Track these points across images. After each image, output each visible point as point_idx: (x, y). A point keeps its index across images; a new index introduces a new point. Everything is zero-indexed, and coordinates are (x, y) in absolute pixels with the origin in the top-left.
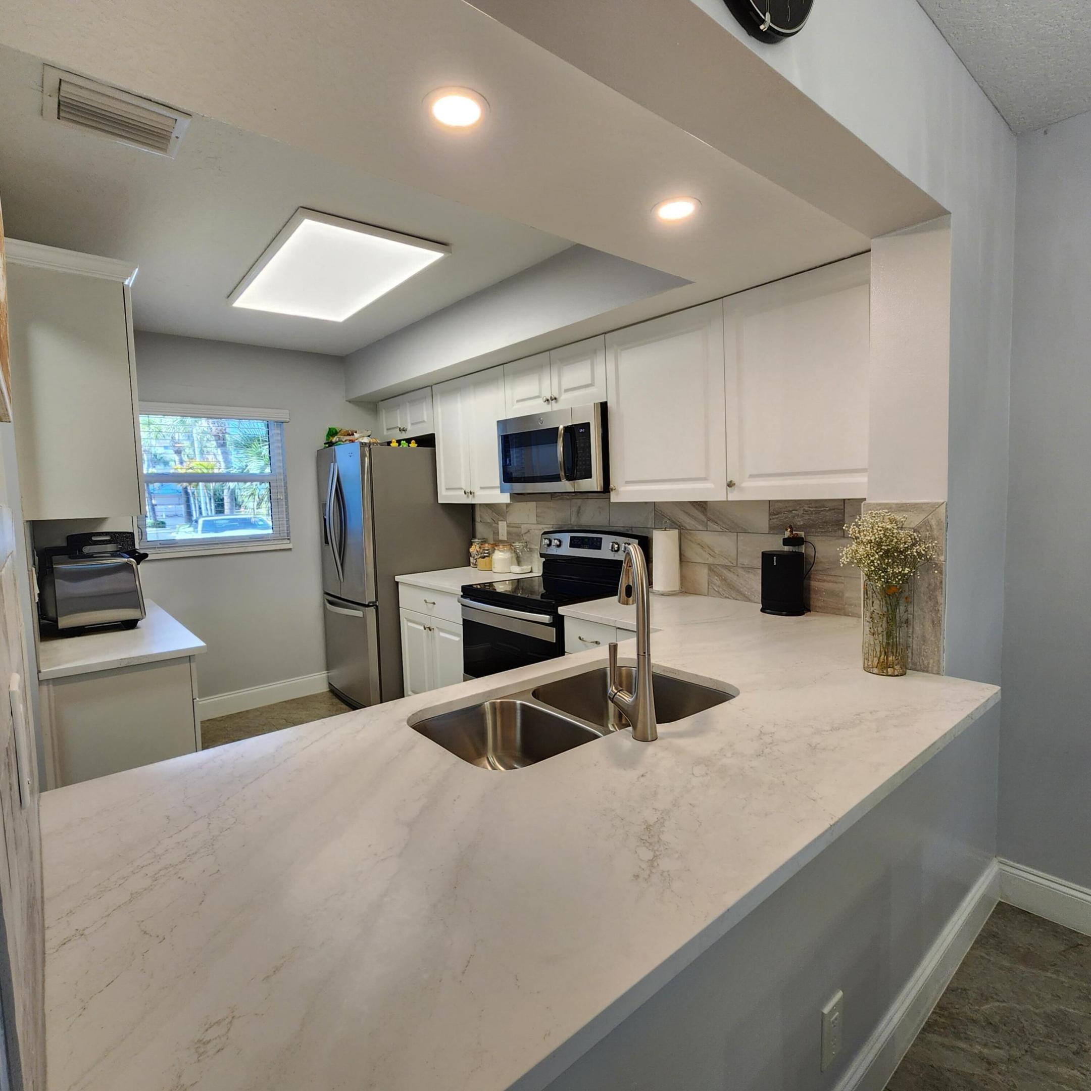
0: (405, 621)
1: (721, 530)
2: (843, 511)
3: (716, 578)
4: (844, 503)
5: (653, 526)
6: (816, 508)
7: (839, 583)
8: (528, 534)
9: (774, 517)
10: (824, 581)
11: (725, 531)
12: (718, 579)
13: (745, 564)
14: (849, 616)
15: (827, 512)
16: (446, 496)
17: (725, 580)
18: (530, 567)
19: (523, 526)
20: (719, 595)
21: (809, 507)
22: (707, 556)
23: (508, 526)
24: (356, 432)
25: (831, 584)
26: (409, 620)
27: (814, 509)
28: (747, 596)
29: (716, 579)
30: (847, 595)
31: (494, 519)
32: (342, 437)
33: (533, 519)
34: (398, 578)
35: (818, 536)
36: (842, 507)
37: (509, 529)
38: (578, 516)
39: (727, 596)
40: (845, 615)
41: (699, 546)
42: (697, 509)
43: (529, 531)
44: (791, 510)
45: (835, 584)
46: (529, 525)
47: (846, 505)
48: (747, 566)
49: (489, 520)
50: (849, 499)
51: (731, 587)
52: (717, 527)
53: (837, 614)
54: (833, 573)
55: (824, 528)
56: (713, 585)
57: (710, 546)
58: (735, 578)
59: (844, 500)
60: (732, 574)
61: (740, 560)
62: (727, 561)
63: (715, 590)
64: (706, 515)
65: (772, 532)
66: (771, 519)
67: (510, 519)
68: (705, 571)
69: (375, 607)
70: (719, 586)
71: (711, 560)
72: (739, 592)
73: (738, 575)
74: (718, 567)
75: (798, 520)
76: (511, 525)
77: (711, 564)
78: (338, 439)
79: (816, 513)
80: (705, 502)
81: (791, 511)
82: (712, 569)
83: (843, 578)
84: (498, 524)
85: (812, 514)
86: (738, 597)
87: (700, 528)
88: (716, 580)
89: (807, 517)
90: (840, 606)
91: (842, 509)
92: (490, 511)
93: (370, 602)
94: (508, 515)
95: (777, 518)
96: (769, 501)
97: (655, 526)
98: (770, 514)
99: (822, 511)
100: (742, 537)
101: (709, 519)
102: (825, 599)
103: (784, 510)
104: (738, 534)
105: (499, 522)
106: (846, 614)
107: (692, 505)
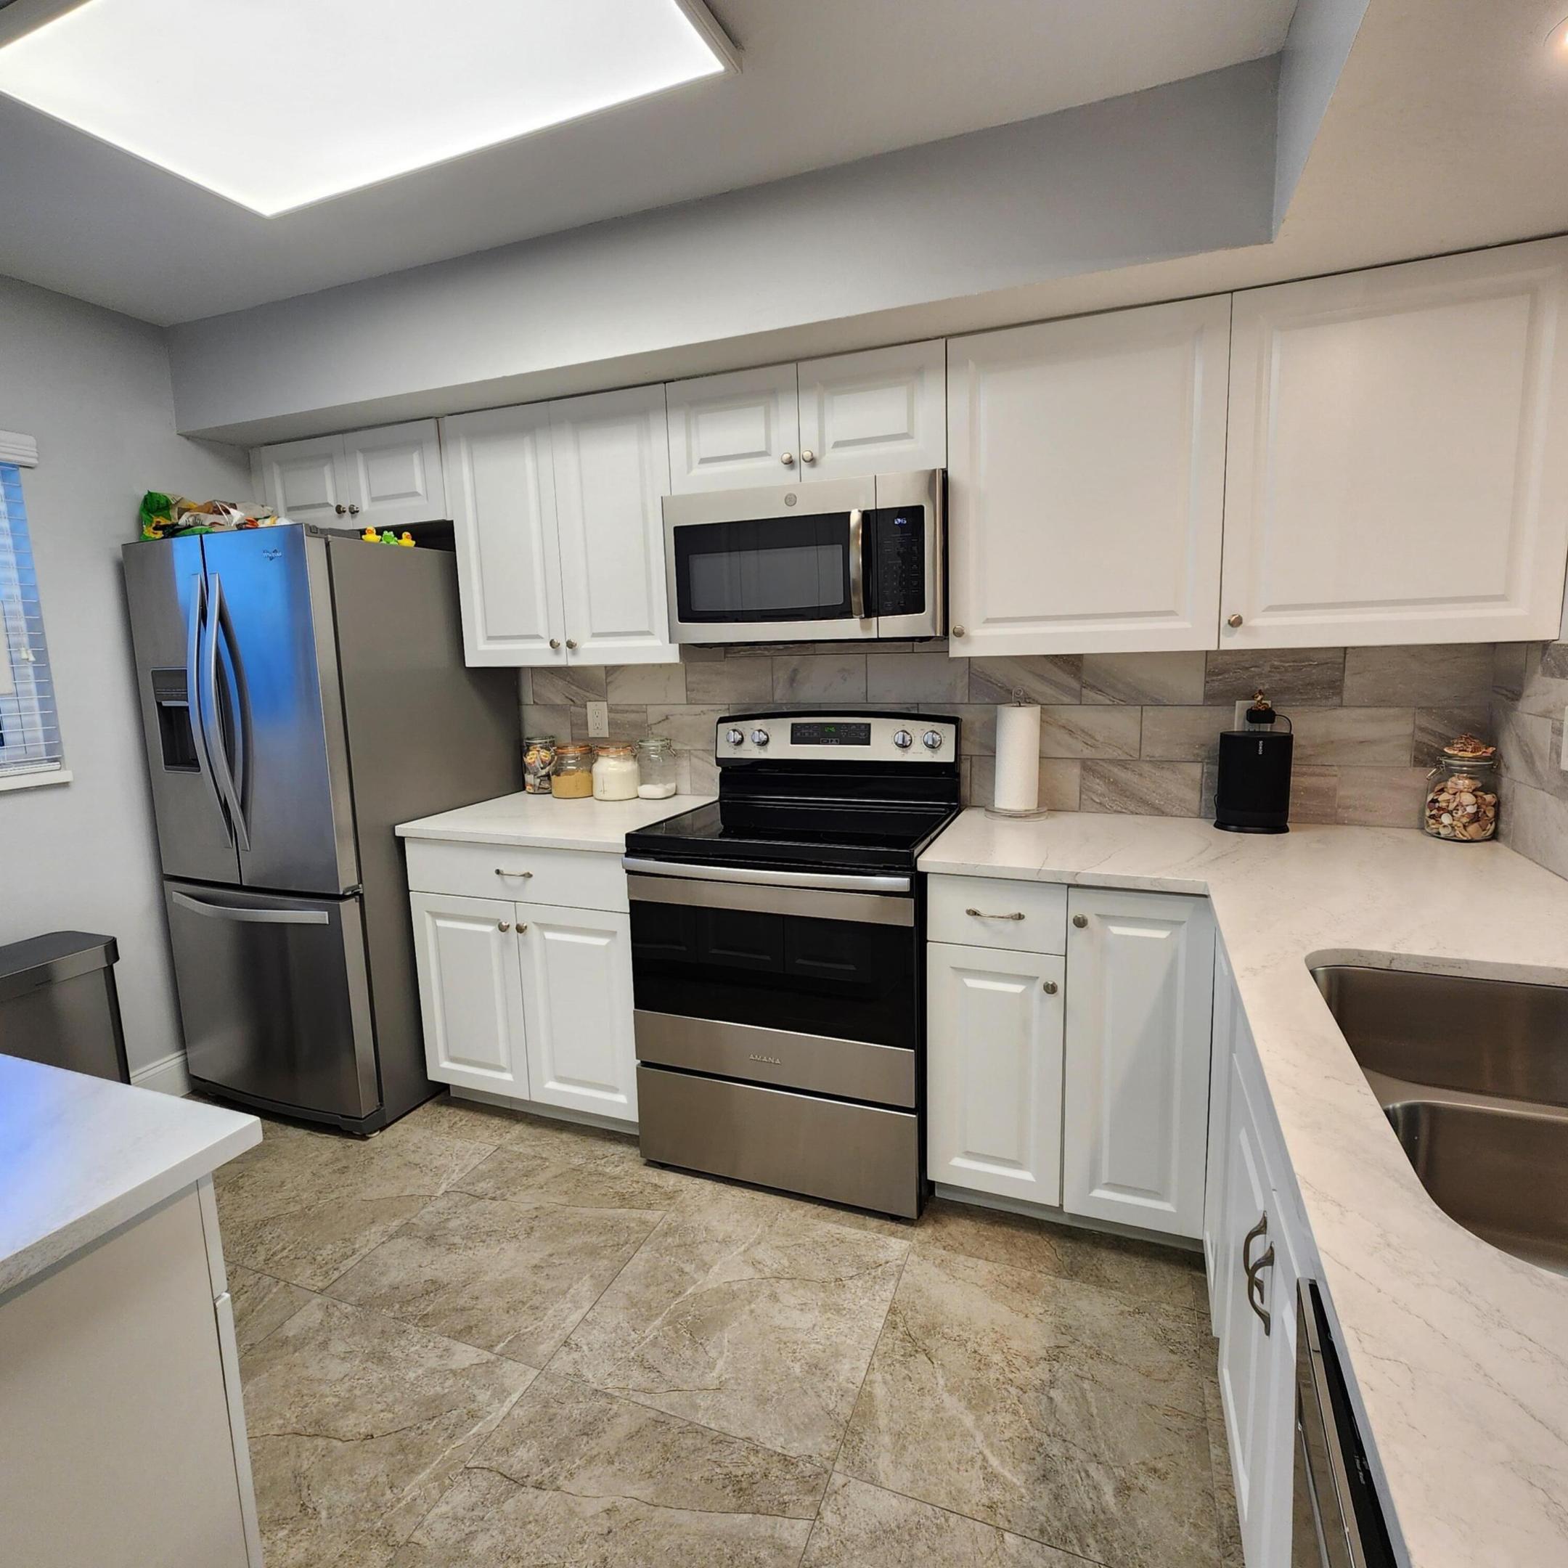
0: (428, 918)
1: (1111, 703)
2: (1342, 666)
3: (1098, 781)
4: (1345, 654)
5: (966, 701)
6: (1293, 662)
7: (1329, 775)
8: (665, 723)
9: (1215, 678)
10: (1304, 774)
11: (1118, 705)
12: (1101, 783)
13: (1157, 755)
14: (1344, 824)
15: (1314, 668)
16: (480, 652)
17: (1115, 783)
18: (673, 785)
19: (650, 709)
20: (1102, 808)
21: (1283, 662)
22: (1080, 746)
23: (610, 711)
24: (234, 506)
25: (1314, 779)
26: (436, 915)
27: (1292, 664)
28: (1159, 806)
29: (1098, 784)
30: (1341, 793)
31: (574, 699)
32: (201, 514)
33: (681, 695)
34: (401, 830)
35: (1297, 706)
36: (1341, 660)
37: (612, 715)
38: (791, 685)
39: (1119, 808)
40: (1338, 824)
41: (1063, 731)
42: (1060, 667)
43: (667, 718)
44: (1247, 666)
45: (1322, 778)
46: (666, 707)
47: (1347, 656)
48: (1159, 759)
49: (559, 700)
50: (1353, 648)
51: (1128, 793)
52: (1100, 697)
53: (1323, 824)
54: (1319, 762)
55: (1307, 694)
56: (1090, 794)
57: (1086, 730)
58: (1135, 779)
59: (1346, 648)
60: (1130, 773)
61: (1147, 750)
62: (1120, 752)
63: (1094, 801)
64: (1079, 679)
65: (1209, 703)
66: (1208, 682)
67: (616, 697)
68: (1076, 771)
69: (358, 897)
70: (1103, 795)
71: (1088, 753)
72: (1143, 802)
73: (1141, 775)
74: (1101, 763)
75: (1259, 682)
76: (619, 708)
77: (1088, 759)
78: (191, 520)
79: (1293, 670)
80: (1079, 657)
81: (1247, 668)
82: (1087, 766)
83: (1336, 768)
84: (585, 707)
85: (1286, 671)
86: (1140, 810)
87: (1066, 699)
88: (1099, 786)
89: (1278, 677)
90: (1329, 810)
91: (1340, 664)
92: (561, 683)
93: (348, 889)
94: (609, 688)
95: (1220, 680)
96: (1207, 652)
97: (969, 700)
98: (1208, 674)
99: (1305, 666)
100: (1150, 712)
101: (1085, 685)
102: (1303, 802)
103: (1234, 666)
104: (1144, 708)
105: (588, 703)
106: (1339, 822)
107: (1051, 662)
